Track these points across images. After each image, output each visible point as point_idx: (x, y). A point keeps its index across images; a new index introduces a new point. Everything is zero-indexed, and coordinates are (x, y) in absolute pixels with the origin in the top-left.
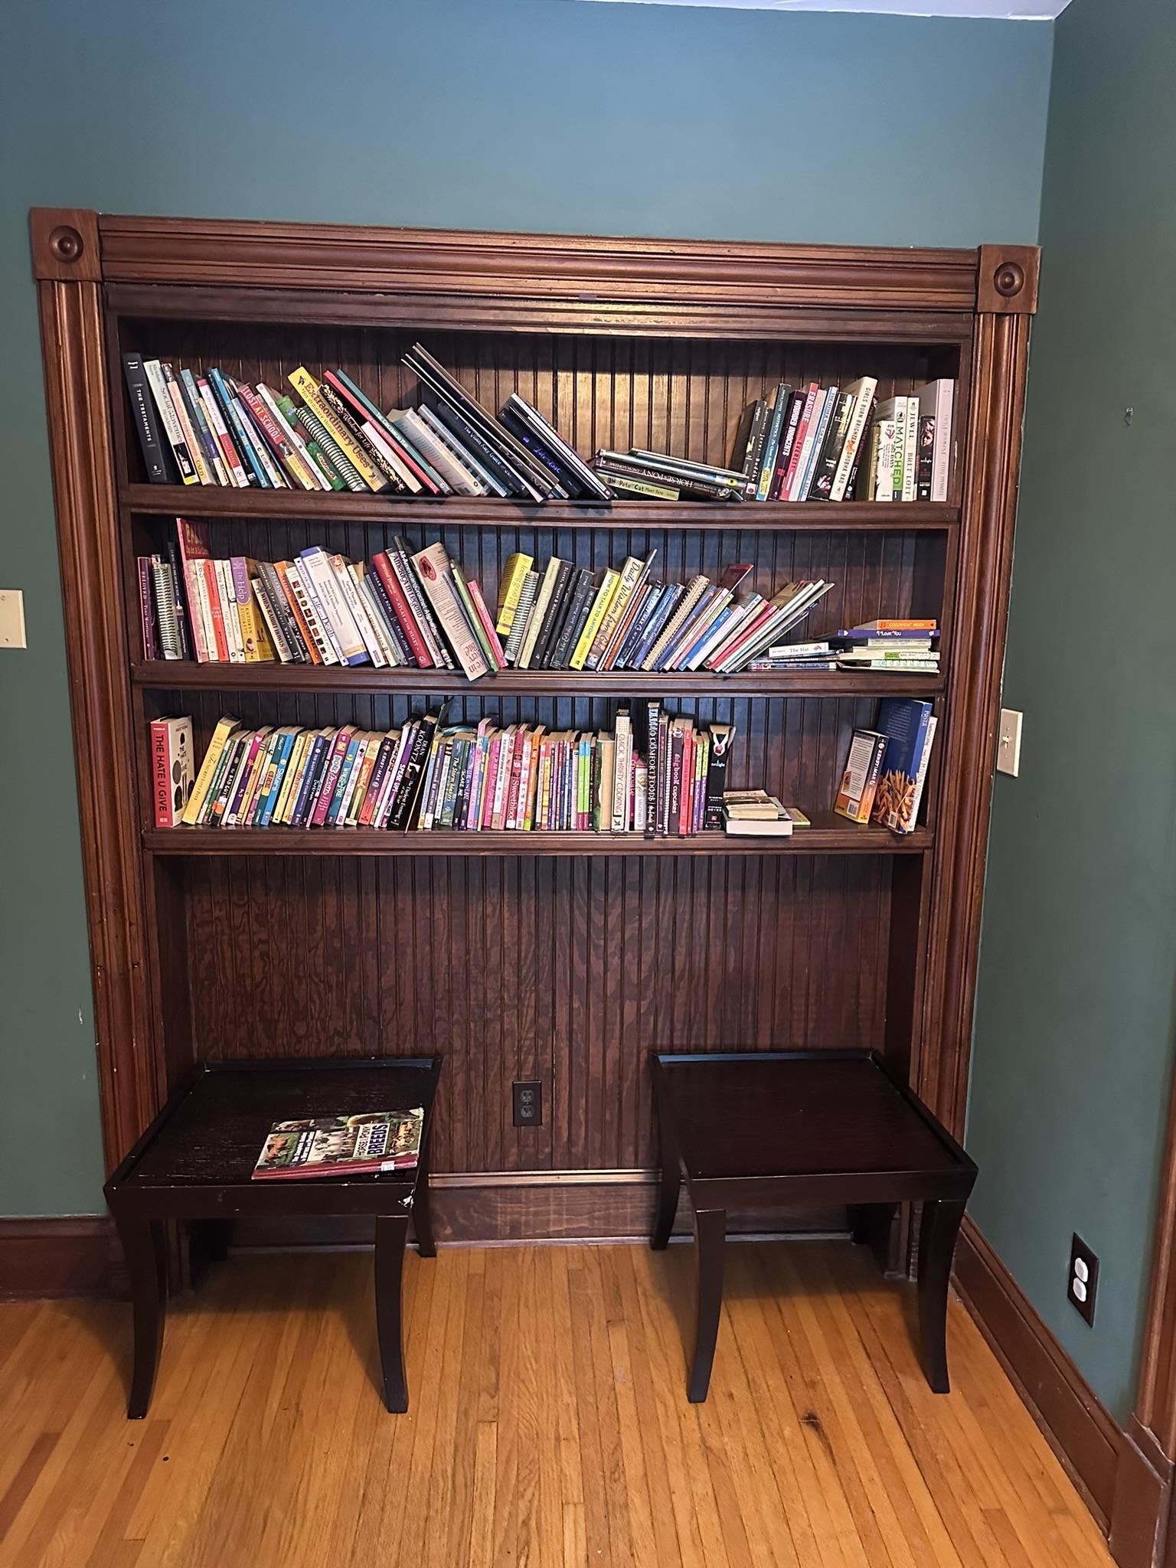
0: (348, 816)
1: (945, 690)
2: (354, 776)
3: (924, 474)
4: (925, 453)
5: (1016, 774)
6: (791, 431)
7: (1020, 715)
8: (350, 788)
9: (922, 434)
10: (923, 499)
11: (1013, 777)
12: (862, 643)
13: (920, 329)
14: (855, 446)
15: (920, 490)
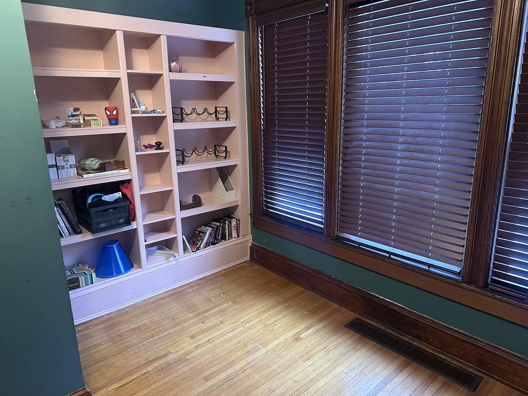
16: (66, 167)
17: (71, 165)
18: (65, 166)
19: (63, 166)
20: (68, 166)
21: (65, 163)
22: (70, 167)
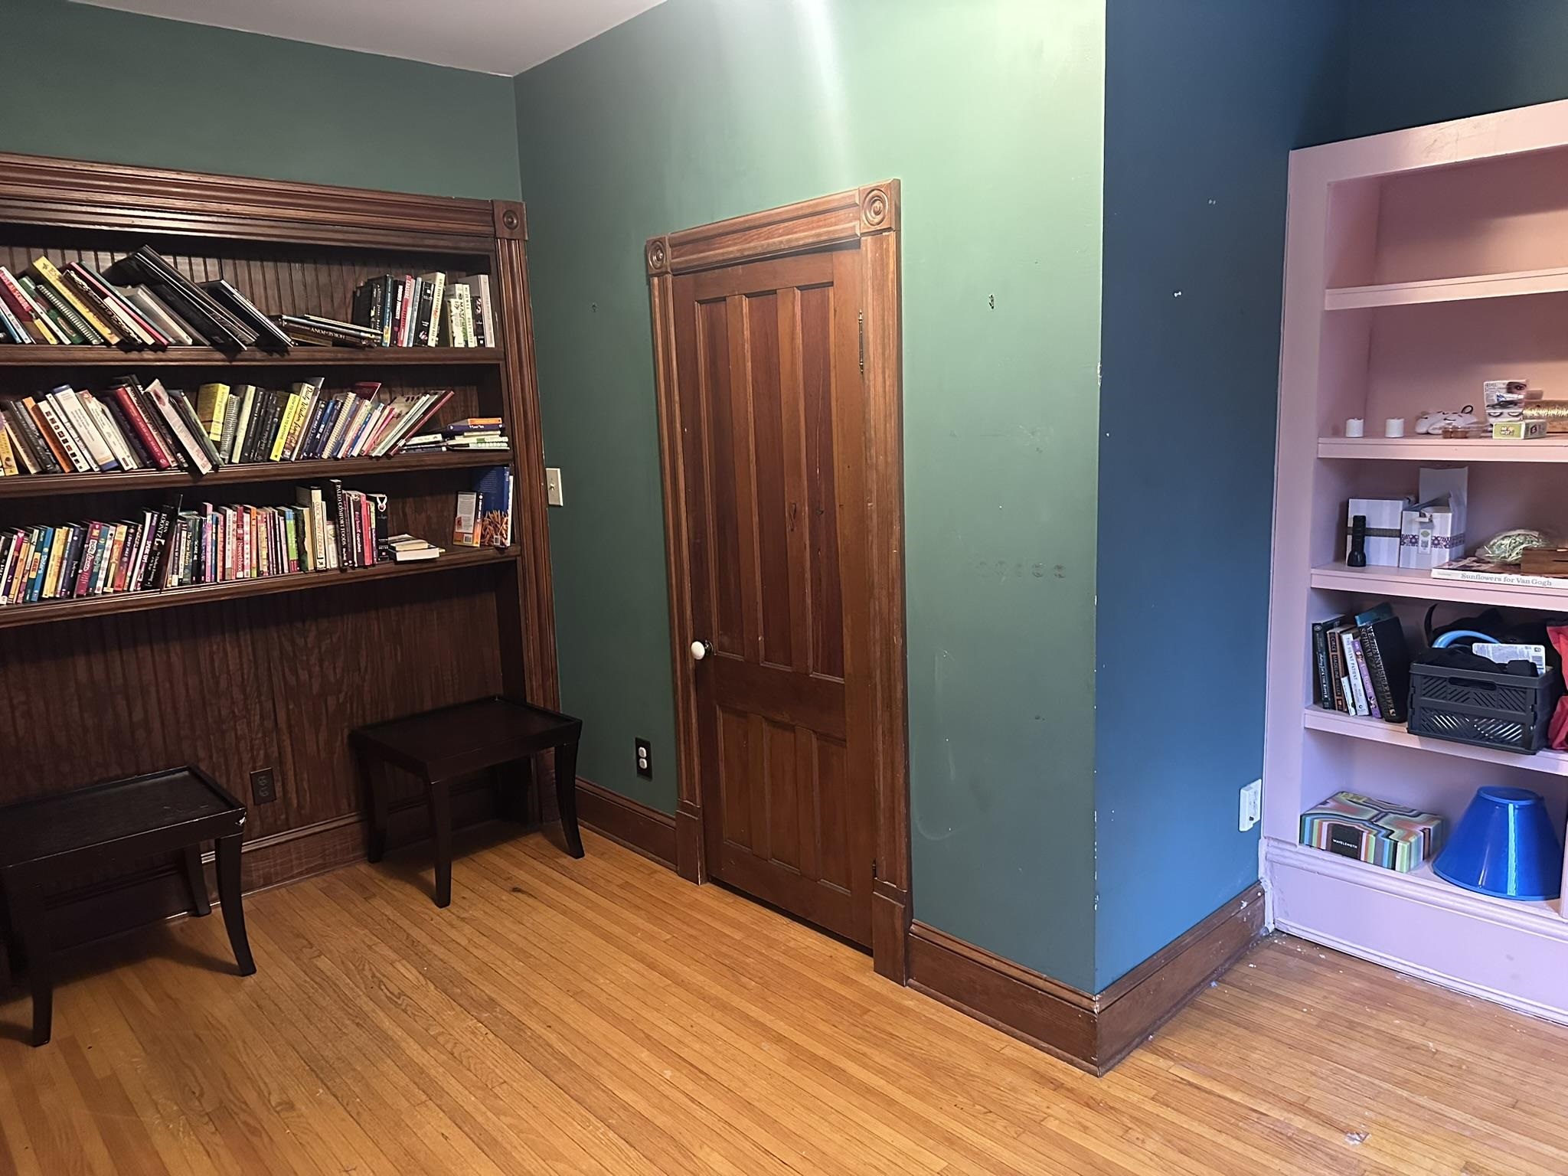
0: (105, 585)
1: (514, 460)
2: (107, 554)
3: (479, 331)
4: (478, 318)
5: (562, 504)
6: (399, 304)
7: (559, 470)
8: (104, 564)
9: (474, 307)
10: (481, 346)
11: (560, 506)
12: (460, 433)
13: (467, 246)
14: (438, 314)
15: (478, 340)
16: (1423, 542)
17: (1436, 538)
18: (1421, 539)
19: (1414, 537)
20: (1429, 539)
21: (1422, 531)
22: (1433, 543)
